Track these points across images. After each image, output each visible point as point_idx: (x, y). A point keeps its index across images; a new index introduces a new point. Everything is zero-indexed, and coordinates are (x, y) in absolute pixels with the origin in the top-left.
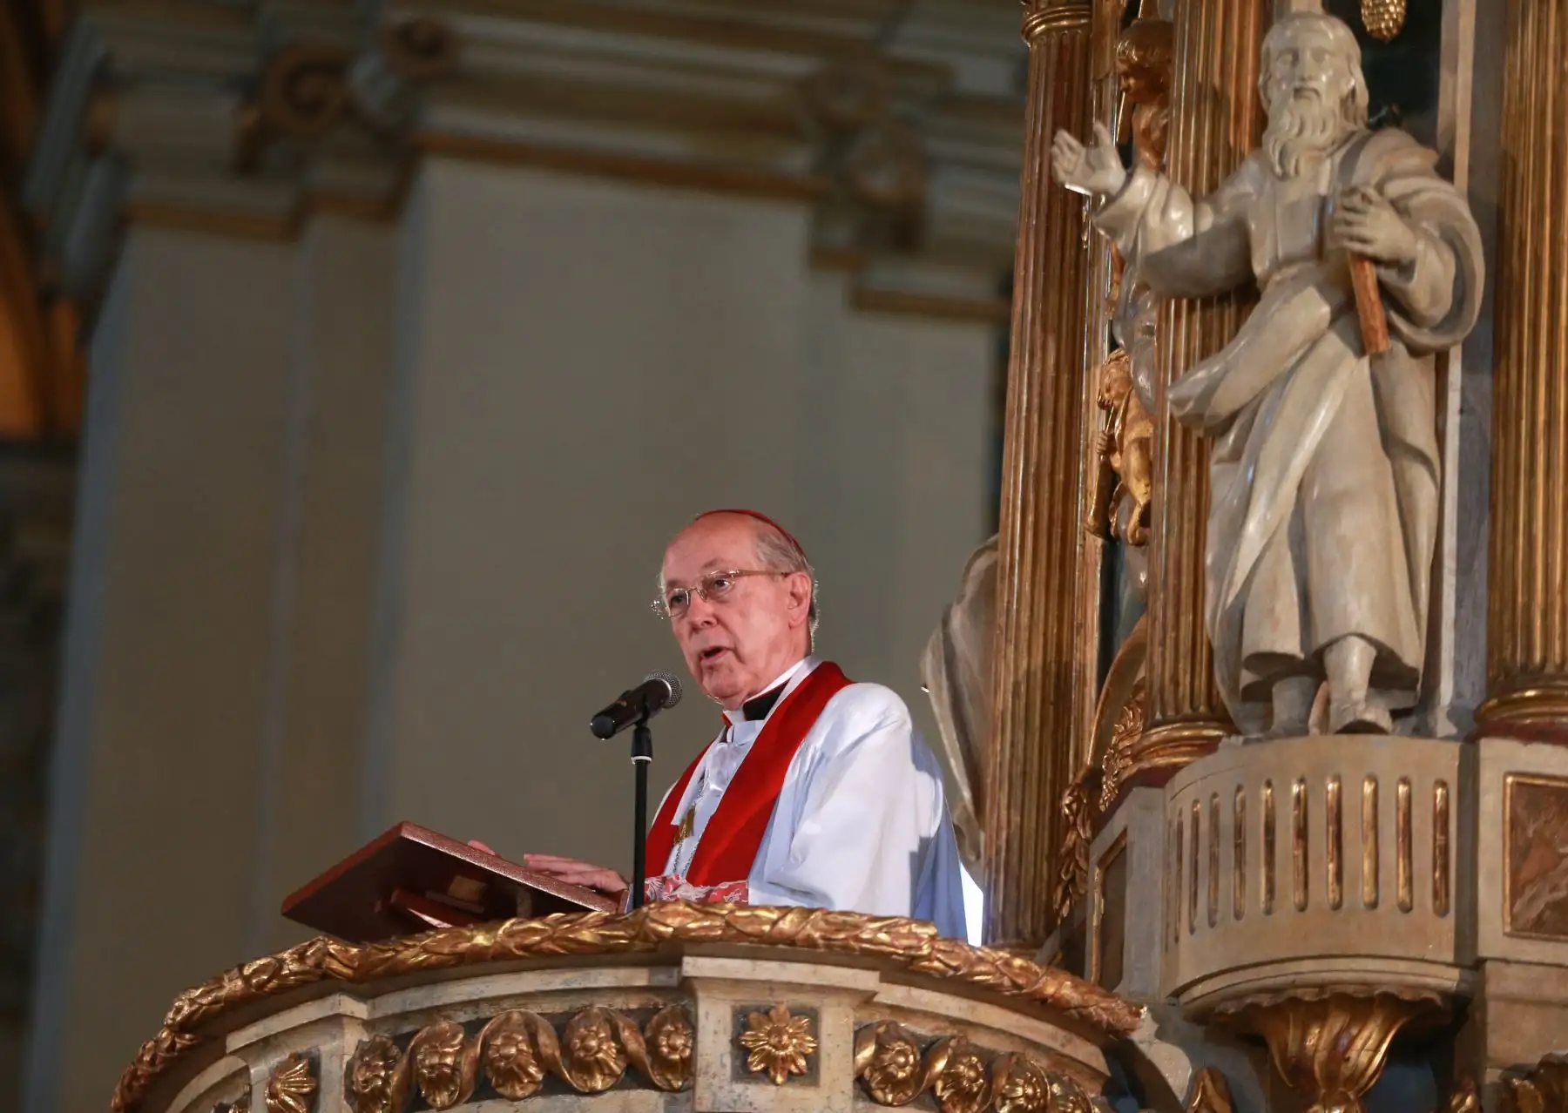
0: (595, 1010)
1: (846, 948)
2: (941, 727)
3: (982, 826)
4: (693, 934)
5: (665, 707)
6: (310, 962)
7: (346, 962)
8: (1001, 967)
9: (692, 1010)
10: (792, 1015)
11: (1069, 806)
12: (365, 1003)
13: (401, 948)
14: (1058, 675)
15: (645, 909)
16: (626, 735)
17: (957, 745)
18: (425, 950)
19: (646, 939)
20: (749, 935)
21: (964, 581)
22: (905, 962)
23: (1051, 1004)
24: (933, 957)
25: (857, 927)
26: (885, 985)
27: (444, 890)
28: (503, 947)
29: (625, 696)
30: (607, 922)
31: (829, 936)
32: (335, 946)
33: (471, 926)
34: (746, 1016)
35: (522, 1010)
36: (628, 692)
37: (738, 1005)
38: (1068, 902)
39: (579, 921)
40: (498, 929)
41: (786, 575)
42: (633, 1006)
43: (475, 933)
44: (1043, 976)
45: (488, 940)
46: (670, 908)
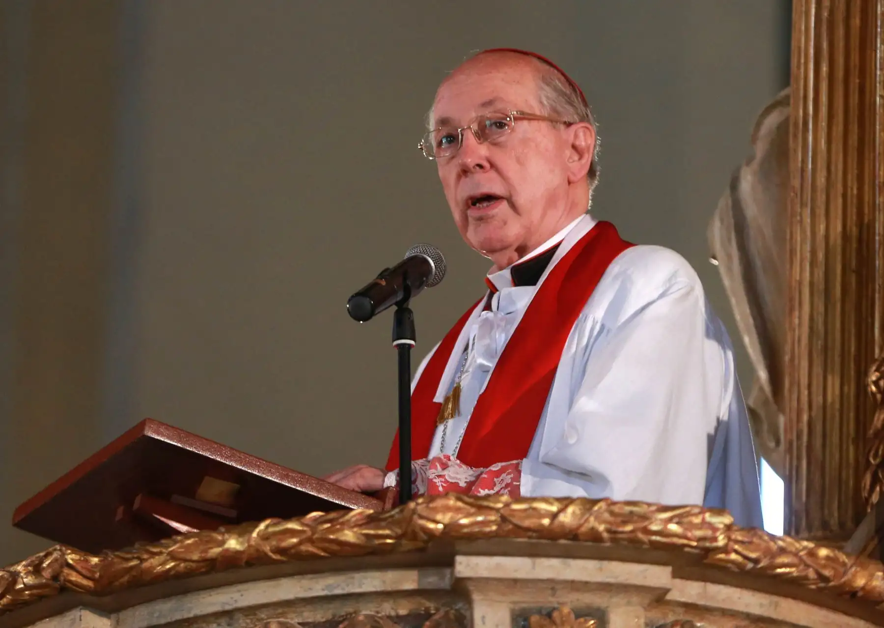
0: (361, 618)
1: (634, 541)
2: (733, 301)
3: (781, 410)
4: (465, 530)
5: (428, 286)
6: (47, 574)
7: (84, 572)
8: (805, 558)
9: (467, 614)
10: (578, 616)
11: (876, 383)
12: (109, 618)
13: (145, 556)
14: (860, 241)
15: (412, 505)
16: (387, 316)
17: (751, 321)
18: (173, 557)
19: (414, 537)
20: (528, 529)
21: (754, 139)
22: (697, 554)
23: (862, 597)
24: (729, 548)
25: (644, 517)
26: (678, 581)
27: (191, 493)
28: (258, 550)
29: (385, 274)
30: (370, 520)
31: (614, 528)
32: (73, 556)
33: (222, 529)
34: (526, 619)
35: (282, 620)
36: (386, 270)
37: (517, 607)
38: (878, 489)
39: (341, 520)
40: (251, 532)
41: (568, 125)
42: (403, 612)
43: (226, 536)
44: (851, 567)
45: (242, 543)
46: (439, 503)
